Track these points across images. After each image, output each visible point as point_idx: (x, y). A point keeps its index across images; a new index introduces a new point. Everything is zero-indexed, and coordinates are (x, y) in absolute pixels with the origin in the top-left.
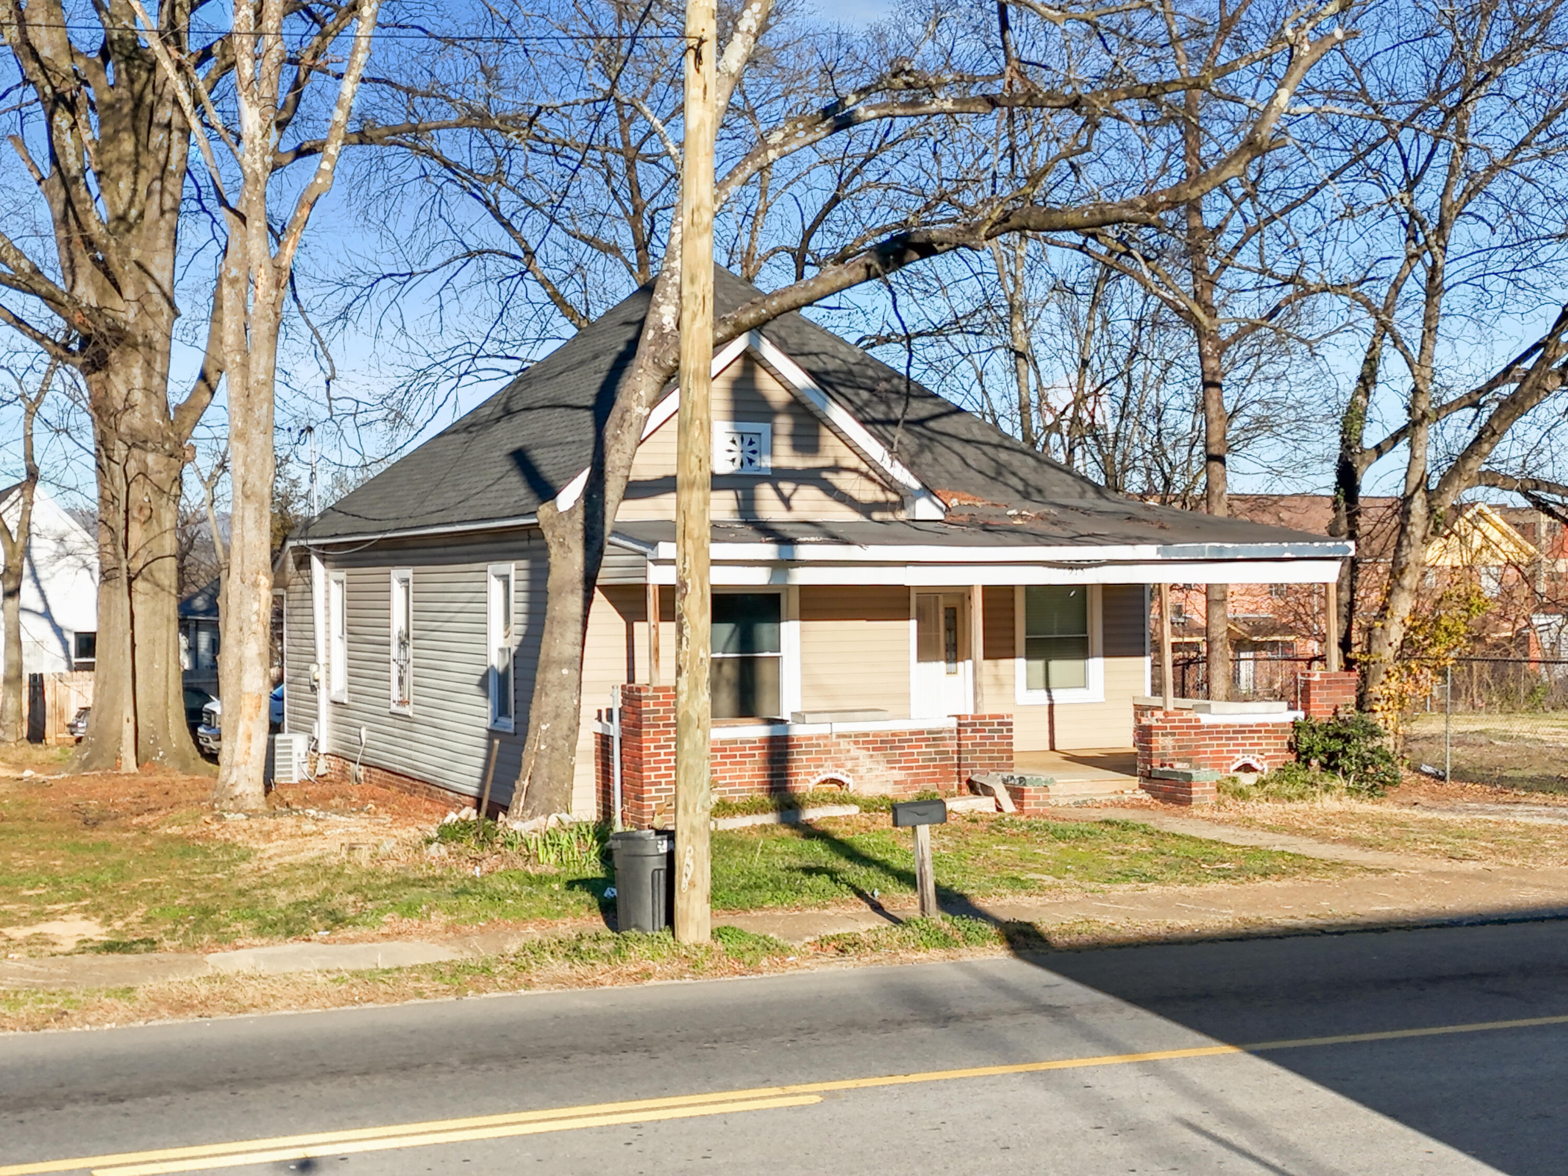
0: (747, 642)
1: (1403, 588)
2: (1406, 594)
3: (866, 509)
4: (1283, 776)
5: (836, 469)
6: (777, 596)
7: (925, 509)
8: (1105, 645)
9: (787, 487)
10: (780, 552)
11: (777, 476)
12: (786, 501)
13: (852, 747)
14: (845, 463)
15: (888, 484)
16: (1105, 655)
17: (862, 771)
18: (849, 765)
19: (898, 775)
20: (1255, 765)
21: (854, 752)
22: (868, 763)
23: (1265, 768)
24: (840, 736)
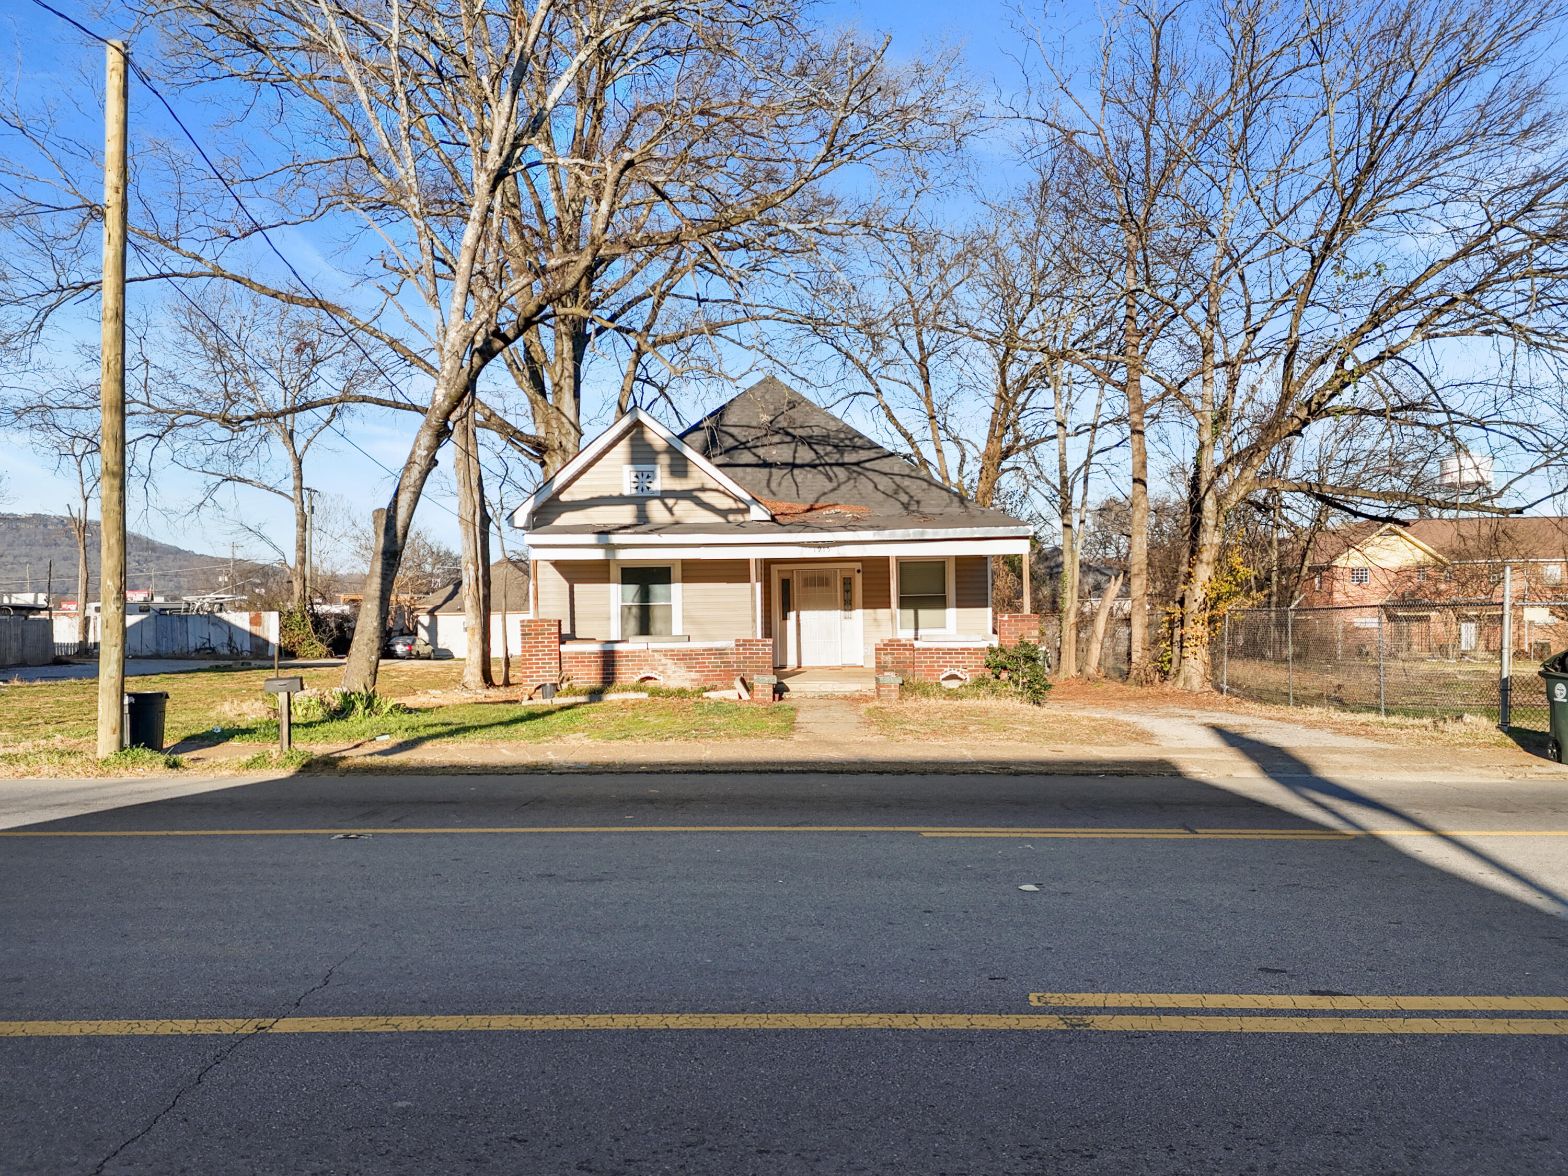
0: (645, 595)
1: (1201, 562)
2: (1204, 566)
3: (723, 513)
4: (981, 682)
5: (703, 489)
6: (669, 568)
7: (757, 513)
8: (957, 601)
9: (670, 502)
10: (599, 539)
11: (663, 496)
12: (670, 510)
13: (662, 658)
14: (708, 486)
15: (737, 499)
16: (958, 607)
17: (669, 672)
18: (660, 668)
19: (693, 675)
20: (960, 675)
21: (664, 661)
22: (674, 668)
23: (968, 678)
24: (654, 651)
